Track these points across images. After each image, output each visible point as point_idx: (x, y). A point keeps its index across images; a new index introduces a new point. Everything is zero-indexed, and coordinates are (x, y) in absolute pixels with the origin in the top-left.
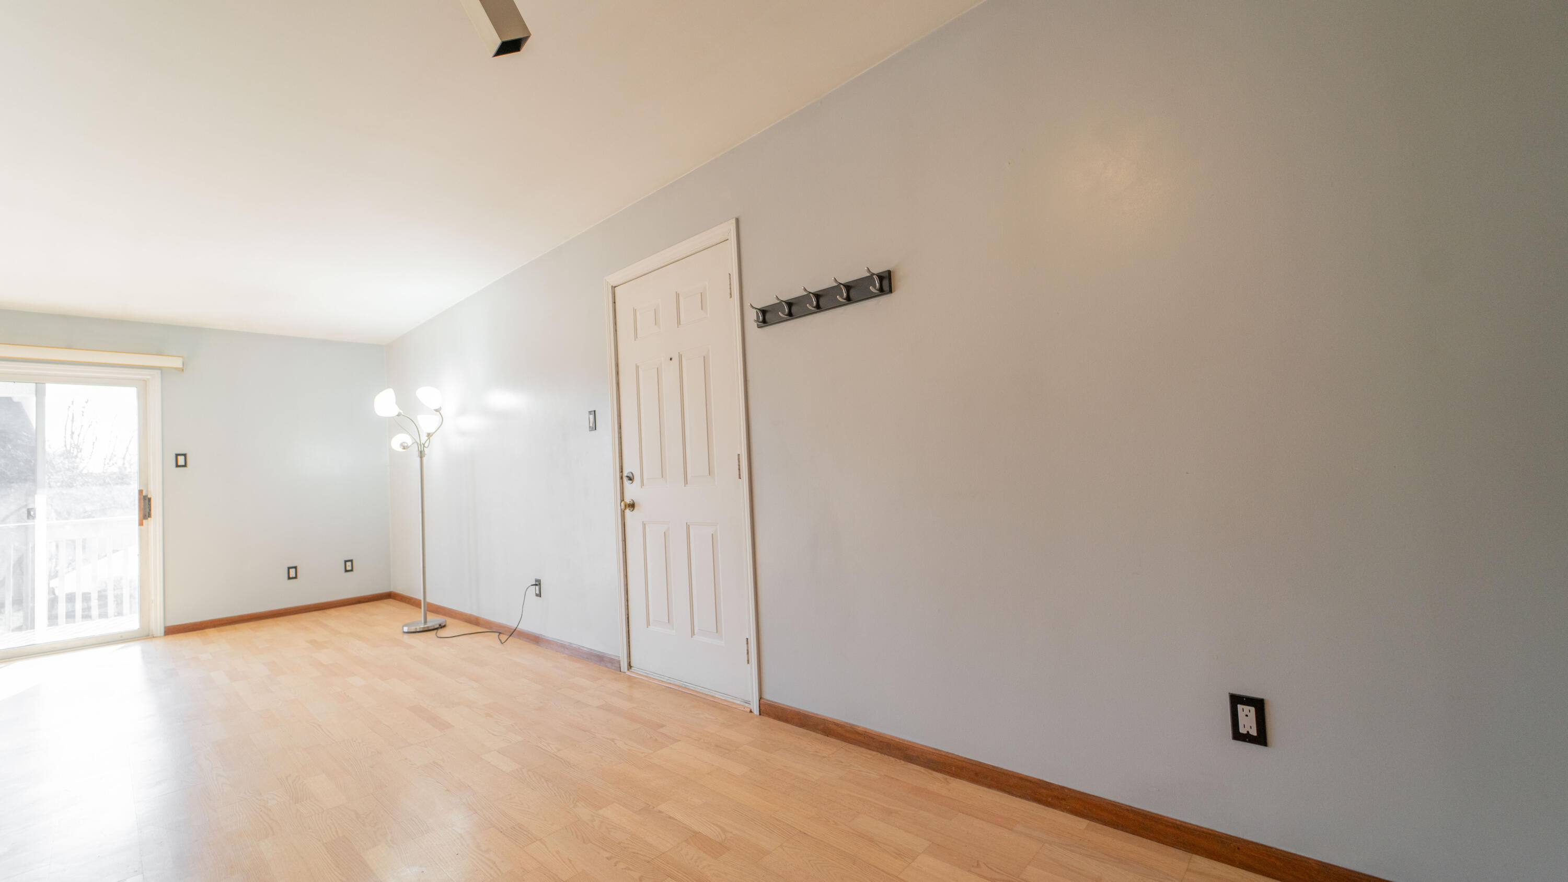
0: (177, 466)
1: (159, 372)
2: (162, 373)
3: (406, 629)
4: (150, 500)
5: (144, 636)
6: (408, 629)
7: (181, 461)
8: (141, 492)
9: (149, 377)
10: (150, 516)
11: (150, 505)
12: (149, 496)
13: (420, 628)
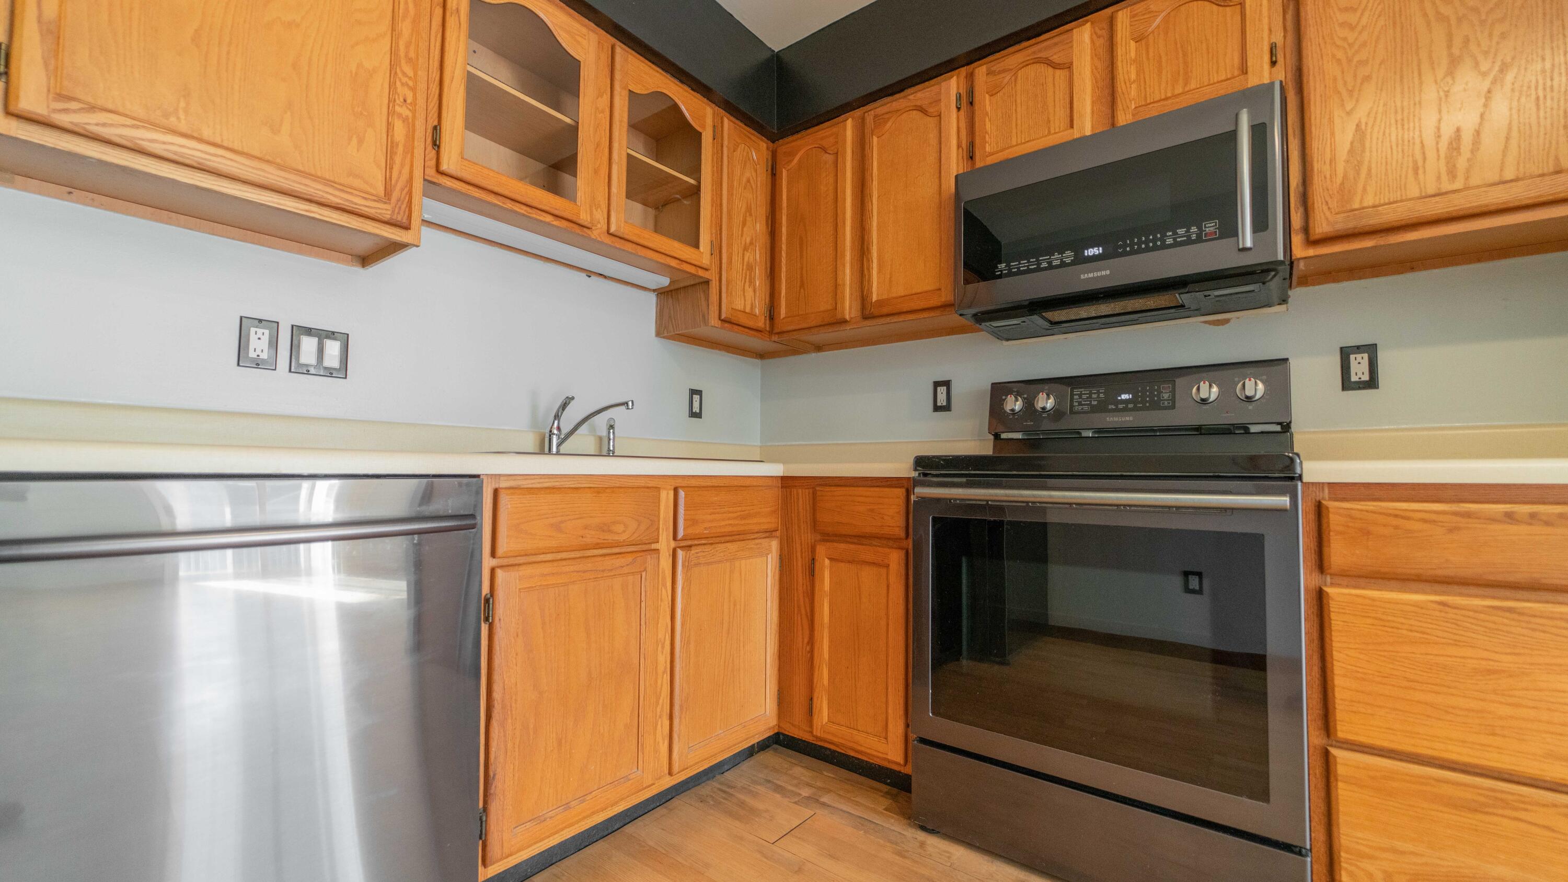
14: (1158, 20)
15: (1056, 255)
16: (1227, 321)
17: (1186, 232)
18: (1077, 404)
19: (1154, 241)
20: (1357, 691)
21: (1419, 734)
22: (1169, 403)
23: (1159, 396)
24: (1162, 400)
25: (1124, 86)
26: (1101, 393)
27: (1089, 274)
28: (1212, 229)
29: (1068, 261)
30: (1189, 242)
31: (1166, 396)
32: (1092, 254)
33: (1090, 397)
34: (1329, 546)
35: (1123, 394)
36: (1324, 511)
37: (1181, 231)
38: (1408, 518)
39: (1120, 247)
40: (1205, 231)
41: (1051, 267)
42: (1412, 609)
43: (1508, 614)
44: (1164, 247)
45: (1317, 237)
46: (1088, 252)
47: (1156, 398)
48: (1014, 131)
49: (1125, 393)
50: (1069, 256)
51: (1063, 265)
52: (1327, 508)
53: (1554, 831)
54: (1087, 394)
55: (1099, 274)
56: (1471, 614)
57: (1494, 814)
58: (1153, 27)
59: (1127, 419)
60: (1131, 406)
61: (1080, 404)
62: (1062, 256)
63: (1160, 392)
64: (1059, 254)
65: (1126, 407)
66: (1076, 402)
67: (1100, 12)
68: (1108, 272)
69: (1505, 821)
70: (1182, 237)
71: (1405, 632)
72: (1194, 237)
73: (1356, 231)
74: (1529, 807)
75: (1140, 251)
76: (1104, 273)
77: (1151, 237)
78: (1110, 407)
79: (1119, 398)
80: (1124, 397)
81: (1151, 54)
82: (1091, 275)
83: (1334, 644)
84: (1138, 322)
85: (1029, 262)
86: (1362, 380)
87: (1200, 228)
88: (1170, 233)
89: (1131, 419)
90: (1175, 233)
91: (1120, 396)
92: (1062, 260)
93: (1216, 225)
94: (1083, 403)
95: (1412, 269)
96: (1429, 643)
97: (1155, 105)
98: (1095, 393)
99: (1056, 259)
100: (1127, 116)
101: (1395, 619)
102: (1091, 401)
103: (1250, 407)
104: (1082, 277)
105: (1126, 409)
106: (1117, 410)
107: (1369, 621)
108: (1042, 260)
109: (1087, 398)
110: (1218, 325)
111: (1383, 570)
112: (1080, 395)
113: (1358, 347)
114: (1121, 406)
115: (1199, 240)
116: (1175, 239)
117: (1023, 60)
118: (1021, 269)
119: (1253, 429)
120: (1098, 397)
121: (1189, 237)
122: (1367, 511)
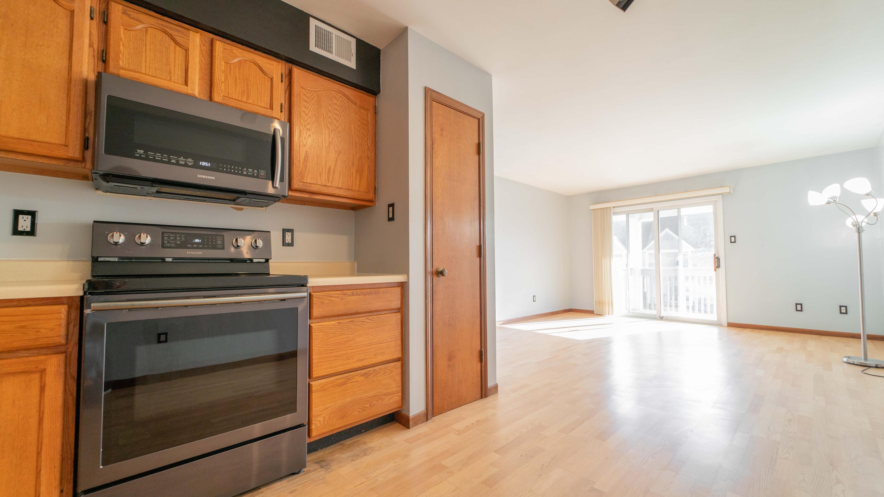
0: (731, 242)
1: (721, 196)
2: (723, 196)
3: (845, 359)
4: (719, 259)
5: (717, 324)
6: (846, 360)
7: (733, 239)
8: (715, 255)
9: (717, 199)
10: (719, 267)
11: (719, 261)
12: (719, 257)
13: (857, 362)
14: (236, 60)
15: (182, 158)
16: (242, 209)
17: (252, 171)
18: (166, 242)
19: (238, 170)
20: (319, 359)
21: (333, 367)
22: (221, 246)
23: (216, 242)
24: (218, 245)
25: (218, 82)
26: (183, 237)
27: (203, 176)
28: (263, 174)
29: (190, 164)
30: (253, 176)
31: (219, 242)
32: (204, 165)
33: (175, 239)
34: (313, 309)
35: (196, 239)
36: (312, 296)
37: (250, 170)
38: (332, 297)
39: (221, 167)
40: (260, 174)
41: (177, 164)
42: (332, 326)
43: (351, 323)
44: (242, 174)
45: (294, 189)
46: (202, 163)
47: (214, 243)
48: (144, 64)
49: (198, 239)
50: (190, 161)
51: (186, 165)
52: (313, 295)
53: (358, 382)
54: (173, 237)
55: (209, 177)
56: (345, 325)
57: (347, 383)
58: (234, 61)
59: (199, 253)
60: (200, 246)
61: (169, 242)
62: (186, 160)
63: (216, 240)
64: (184, 158)
65: (198, 247)
66: (166, 241)
67: (205, 32)
68: (214, 178)
69: (349, 384)
70: (251, 173)
71: (331, 334)
72: (256, 175)
73: (305, 190)
74: (353, 378)
75: (230, 173)
76: (211, 178)
77: (236, 168)
78: (189, 246)
79: (194, 241)
80: (197, 241)
81: (232, 74)
82: (204, 177)
83: (313, 344)
84: (206, 201)
85: (162, 155)
86: (289, 242)
87: (258, 171)
88: (245, 169)
89: (201, 253)
90: (247, 170)
91: (194, 240)
92: (185, 162)
93: (264, 173)
94: (171, 242)
95: (305, 204)
96: (336, 336)
97: (234, 101)
98: (178, 237)
99: (182, 161)
100: (219, 98)
101: (328, 331)
102: (176, 241)
103: (257, 251)
104: (199, 176)
105: (198, 248)
106: (192, 248)
107: (322, 333)
108: (172, 158)
109: (174, 239)
110: (238, 210)
111: (326, 315)
112: (169, 237)
113: (288, 230)
114: (195, 246)
115: (257, 177)
116: (247, 173)
117: (153, 24)
118: (156, 158)
119: (255, 260)
120: (181, 239)
121: (253, 174)
122: (323, 295)
